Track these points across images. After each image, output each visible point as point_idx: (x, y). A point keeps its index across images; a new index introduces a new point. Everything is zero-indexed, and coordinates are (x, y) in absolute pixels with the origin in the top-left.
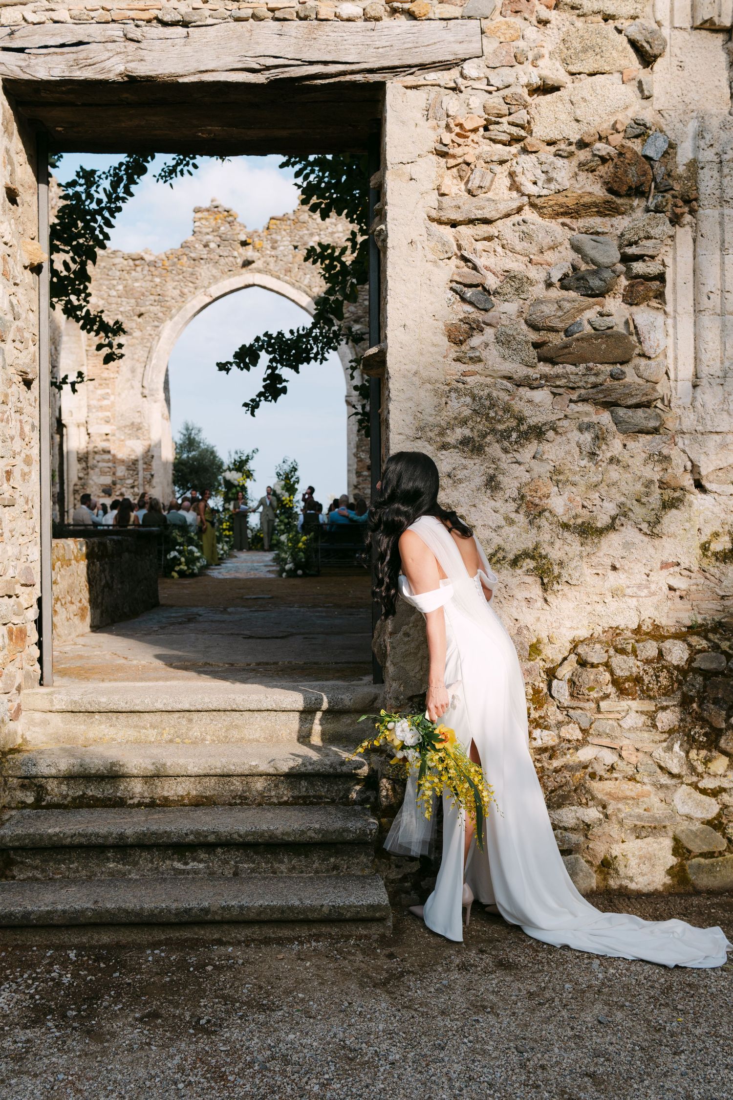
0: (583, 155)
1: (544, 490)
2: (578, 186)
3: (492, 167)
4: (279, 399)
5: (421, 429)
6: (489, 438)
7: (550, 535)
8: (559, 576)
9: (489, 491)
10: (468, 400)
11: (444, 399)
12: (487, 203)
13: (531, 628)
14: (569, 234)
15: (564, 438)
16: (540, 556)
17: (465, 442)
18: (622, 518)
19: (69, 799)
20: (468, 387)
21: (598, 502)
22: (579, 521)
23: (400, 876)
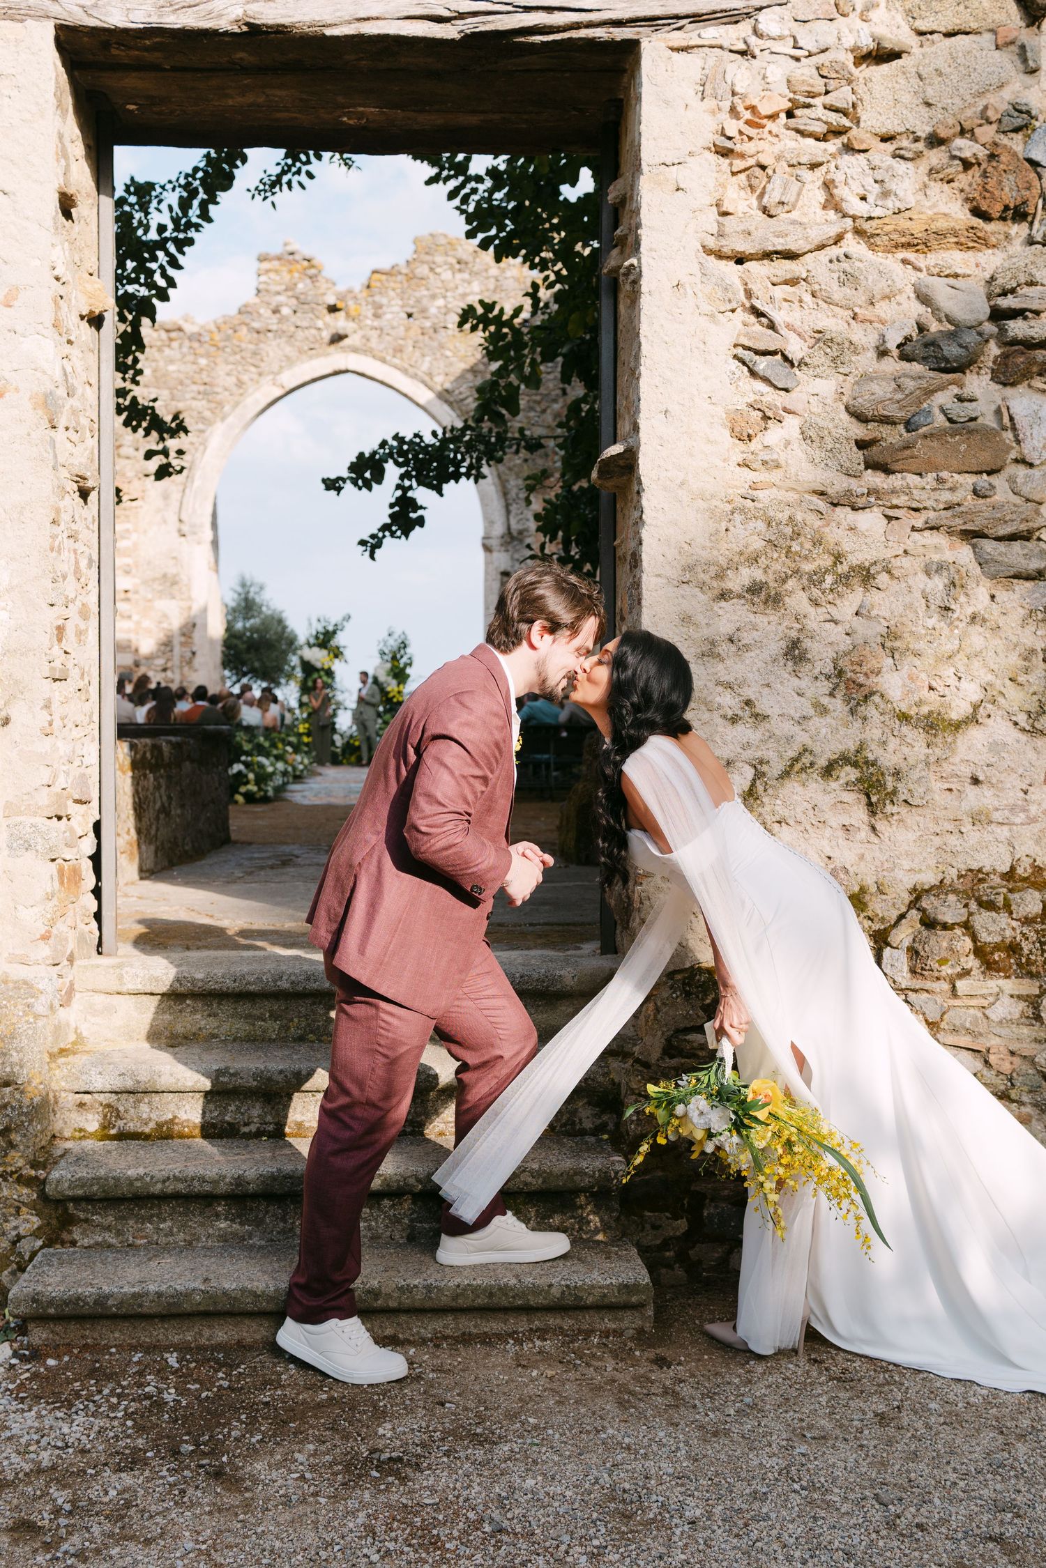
0: (936, 157)
1: (873, 663)
2: (928, 204)
3: (799, 172)
4: (412, 534)
5: (690, 568)
6: (791, 583)
7: (880, 731)
8: (895, 792)
9: (790, 664)
10: (761, 525)
11: (724, 525)
12: (791, 227)
13: (851, 870)
14: (913, 276)
15: (904, 585)
16: (867, 763)
17: (755, 589)
18: (990, 706)
19: (152, 1125)
20: (760, 506)
21: (953, 681)
22: (925, 710)
23: (658, 1242)
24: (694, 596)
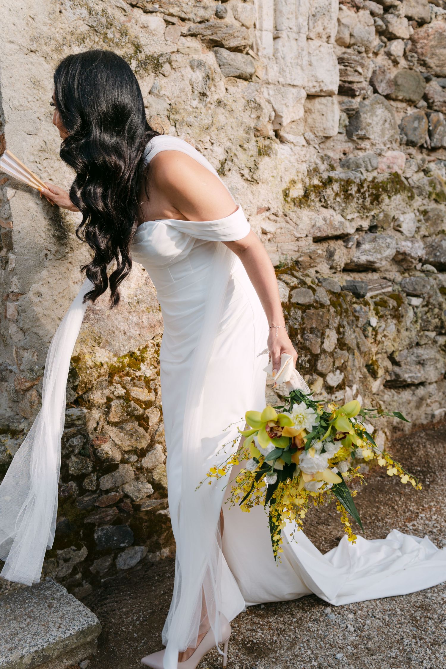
10: (85, 12)
11: (59, 7)
15: (179, 74)
21: (209, 145)
23: (70, 571)
24: (40, 64)
